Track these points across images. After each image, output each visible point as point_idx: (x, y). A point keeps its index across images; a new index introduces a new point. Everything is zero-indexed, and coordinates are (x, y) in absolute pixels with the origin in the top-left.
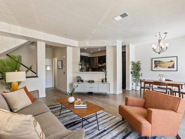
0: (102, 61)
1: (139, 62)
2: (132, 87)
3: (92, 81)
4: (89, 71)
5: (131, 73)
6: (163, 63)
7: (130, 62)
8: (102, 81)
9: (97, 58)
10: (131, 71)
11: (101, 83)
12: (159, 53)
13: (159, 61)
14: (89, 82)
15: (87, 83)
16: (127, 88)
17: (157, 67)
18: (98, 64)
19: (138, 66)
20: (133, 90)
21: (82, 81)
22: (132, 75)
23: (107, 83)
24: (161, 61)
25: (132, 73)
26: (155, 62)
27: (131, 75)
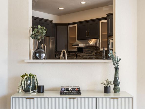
0: (87, 34)
3: (74, 89)
4: (59, 58)
8: (106, 90)
9: (76, 25)
11: (103, 95)
14: (65, 91)
15: (59, 95)
18: (77, 42)
21: (41, 90)
23: (121, 94)
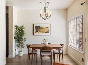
1: (23, 26)
2: (16, 53)
5: (14, 38)
6: (42, 29)
7: (14, 26)
10: (14, 36)
12: (45, 19)
13: (39, 27)
16: (10, 56)
17: (38, 32)
19: (21, 30)
20: (16, 56)
22: (16, 41)
24: (40, 26)
25: (16, 38)
26: (36, 27)
27: (14, 40)
